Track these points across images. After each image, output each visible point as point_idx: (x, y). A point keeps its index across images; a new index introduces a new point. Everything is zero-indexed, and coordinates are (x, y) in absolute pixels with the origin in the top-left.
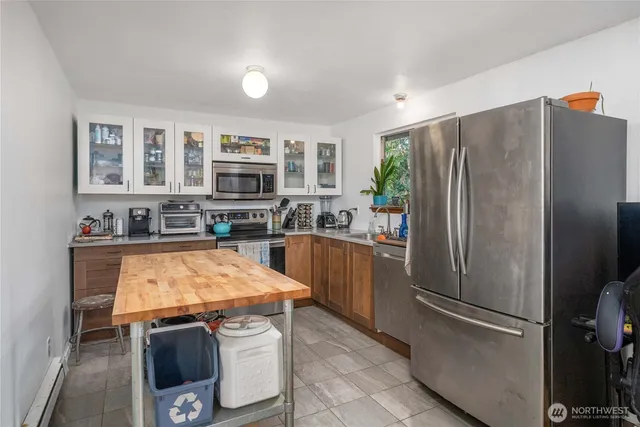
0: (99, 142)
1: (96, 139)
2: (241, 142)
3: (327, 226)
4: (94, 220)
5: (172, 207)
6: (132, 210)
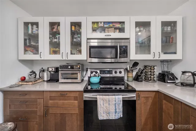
1: (28, 31)
2: (106, 26)
3: (168, 81)
4: (34, 73)
5: (65, 67)
6: (48, 68)
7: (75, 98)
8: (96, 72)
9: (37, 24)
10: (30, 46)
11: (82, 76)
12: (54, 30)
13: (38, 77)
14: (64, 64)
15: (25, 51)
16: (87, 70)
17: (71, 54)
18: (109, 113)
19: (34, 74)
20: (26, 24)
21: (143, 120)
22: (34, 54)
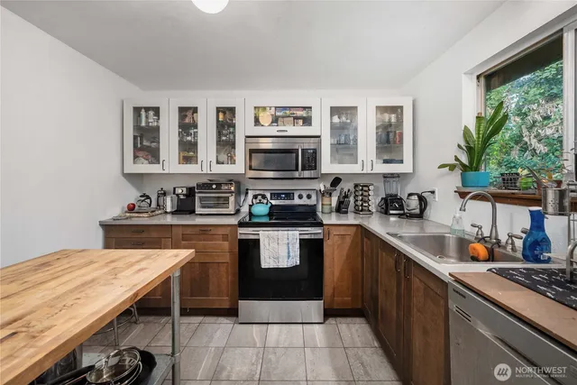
0: (143, 124)
1: (141, 122)
2: (278, 114)
3: (391, 212)
4: (148, 197)
5: (205, 186)
6: (175, 189)
7: (225, 238)
8: (264, 197)
9: (157, 111)
10: (143, 149)
11: (237, 202)
12: (187, 121)
13: (154, 205)
14: (205, 180)
15: (135, 157)
16: (247, 193)
17: (218, 162)
18: (278, 258)
19: (148, 201)
20: (137, 110)
21: (337, 273)
22: (150, 163)
